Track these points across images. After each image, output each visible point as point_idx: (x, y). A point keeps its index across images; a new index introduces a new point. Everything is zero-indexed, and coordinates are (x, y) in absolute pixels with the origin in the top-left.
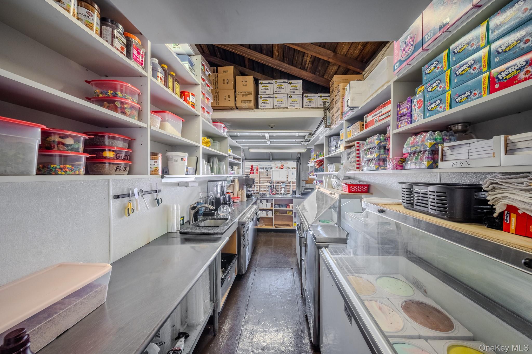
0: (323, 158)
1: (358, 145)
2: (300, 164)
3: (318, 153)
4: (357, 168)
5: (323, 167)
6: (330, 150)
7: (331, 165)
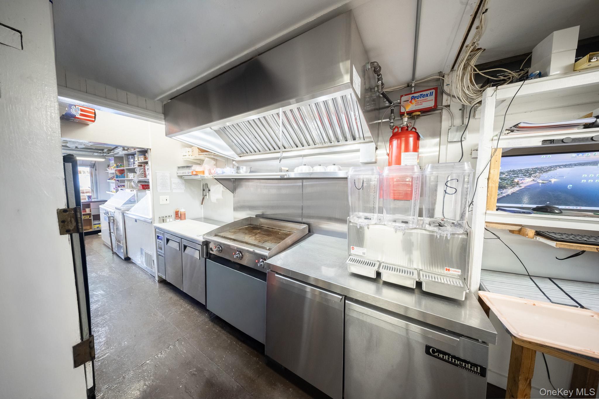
0: (124, 168)
1: (144, 166)
2: (96, 170)
3: (118, 164)
4: (145, 177)
5: (125, 175)
6: (129, 164)
7: (130, 174)
